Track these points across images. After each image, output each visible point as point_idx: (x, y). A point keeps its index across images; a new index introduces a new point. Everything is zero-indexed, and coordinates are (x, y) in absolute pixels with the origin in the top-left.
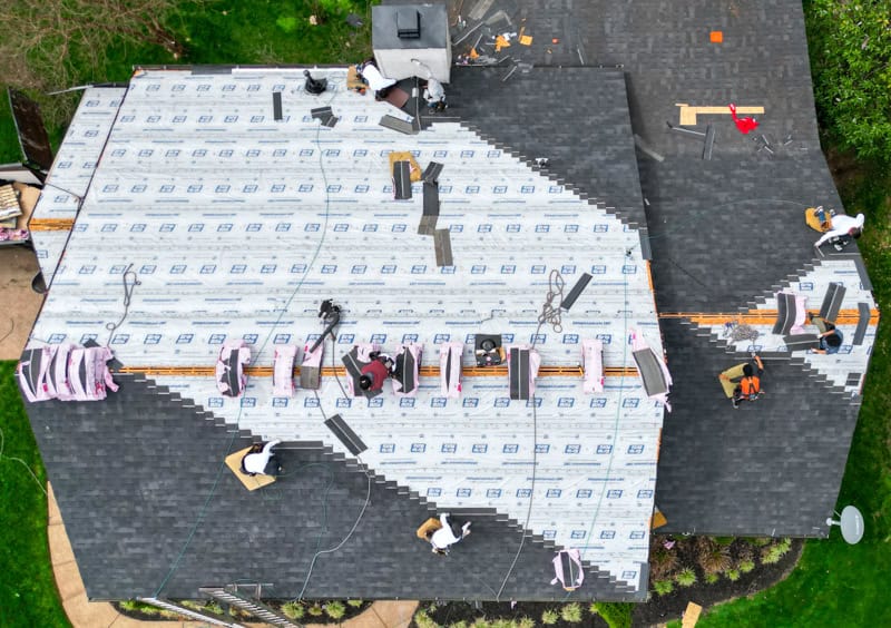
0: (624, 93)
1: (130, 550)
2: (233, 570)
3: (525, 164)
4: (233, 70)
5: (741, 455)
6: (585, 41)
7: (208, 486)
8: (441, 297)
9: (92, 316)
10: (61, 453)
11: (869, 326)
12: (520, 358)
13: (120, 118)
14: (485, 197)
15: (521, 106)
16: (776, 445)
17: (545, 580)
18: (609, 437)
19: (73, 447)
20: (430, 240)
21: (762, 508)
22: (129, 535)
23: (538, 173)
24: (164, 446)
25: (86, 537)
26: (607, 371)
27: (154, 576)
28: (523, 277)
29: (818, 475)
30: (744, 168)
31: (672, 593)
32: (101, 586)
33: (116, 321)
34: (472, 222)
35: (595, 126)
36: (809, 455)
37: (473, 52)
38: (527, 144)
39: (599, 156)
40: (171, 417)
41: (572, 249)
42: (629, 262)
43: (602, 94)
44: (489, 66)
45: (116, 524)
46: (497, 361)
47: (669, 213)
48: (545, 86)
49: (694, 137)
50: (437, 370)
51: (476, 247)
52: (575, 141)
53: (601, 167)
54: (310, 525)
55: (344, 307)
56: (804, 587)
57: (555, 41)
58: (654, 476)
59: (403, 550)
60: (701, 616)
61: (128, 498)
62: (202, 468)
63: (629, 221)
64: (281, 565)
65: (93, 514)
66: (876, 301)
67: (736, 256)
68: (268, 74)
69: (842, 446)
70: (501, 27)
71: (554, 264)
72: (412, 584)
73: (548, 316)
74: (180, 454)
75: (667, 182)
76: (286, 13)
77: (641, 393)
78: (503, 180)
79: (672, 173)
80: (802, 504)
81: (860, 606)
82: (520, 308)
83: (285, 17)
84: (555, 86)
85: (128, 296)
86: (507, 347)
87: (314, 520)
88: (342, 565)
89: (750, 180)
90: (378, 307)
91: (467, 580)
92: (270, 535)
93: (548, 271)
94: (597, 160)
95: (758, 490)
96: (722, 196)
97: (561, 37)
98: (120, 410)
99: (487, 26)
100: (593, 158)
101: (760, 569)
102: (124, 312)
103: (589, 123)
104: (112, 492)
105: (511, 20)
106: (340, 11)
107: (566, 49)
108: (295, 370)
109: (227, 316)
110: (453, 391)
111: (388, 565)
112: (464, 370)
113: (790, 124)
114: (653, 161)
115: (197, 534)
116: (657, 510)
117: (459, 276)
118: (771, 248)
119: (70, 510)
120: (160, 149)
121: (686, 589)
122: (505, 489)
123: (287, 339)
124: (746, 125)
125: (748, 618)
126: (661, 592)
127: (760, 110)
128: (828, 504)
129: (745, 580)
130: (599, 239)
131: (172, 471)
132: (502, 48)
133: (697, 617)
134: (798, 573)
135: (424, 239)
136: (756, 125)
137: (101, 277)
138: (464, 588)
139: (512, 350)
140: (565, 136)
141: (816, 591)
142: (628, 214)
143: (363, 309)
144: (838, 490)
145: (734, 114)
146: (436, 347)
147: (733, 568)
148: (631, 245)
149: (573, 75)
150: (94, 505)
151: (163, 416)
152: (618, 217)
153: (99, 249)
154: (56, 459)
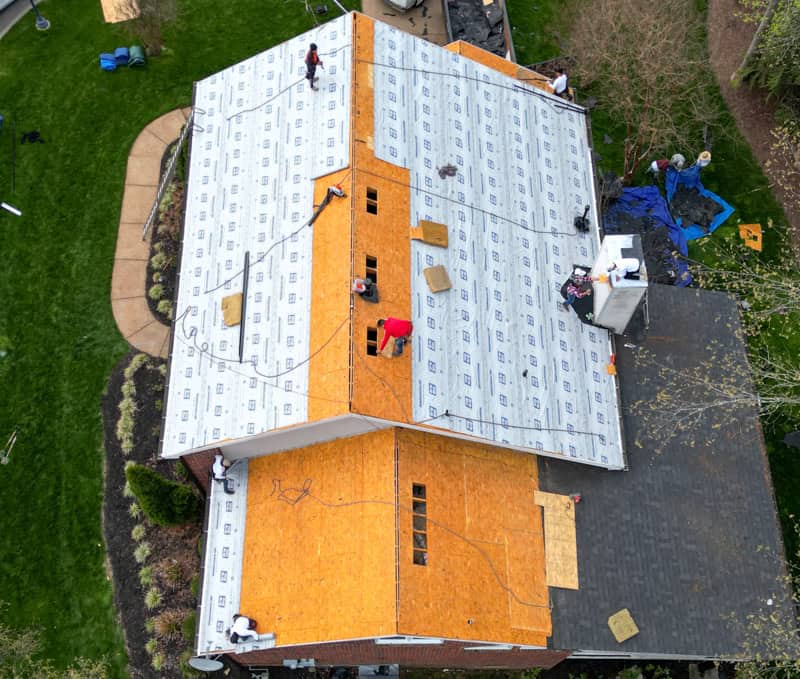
14: (493, 324)
18: (298, 387)
31: (140, 585)
34: (471, 307)
41: (450, 375)
126: (142, 572)
130: (459, 398)
147: (157, 647)
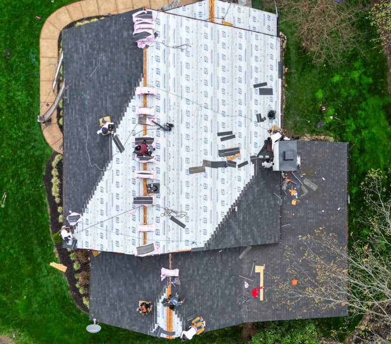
0: (267, 243)
1: (81, 48)
2: (73, 87)
3: (235, 202)
4: (280, 79)
5: (120, 286)
6: (293, 227)
7: (104, 79)
8: (176, 170)
9: (168, 34)
10: (115, 23)
11: (166, 335)
12: (150, 201)
13: (257, 34)
14: (220, 186)
15: (262, 200)
16: (123, 300)
17: (71, 209)
18: (122, 234)
19: (118, 28)
20: (201, 165)
21: (100, 294)
22: (86, 48)
23: (230, 207)
24: (118, 63)
25: (85, 30)
26: (145, 233)
27: (72, 57)
28: (184, 201)
29: (112, 315)
30: (236, 291)
31: (70, 260)
32: (68, 36)
33: (166, 44)
34: (209, 181)
35: (252, 230)
36: (120, 312)
37: (289, 180)
38: (243, 203)
39: (238, 232)
40: (128, 66)
41: (196, 221)
42: (190, 243)
43: (267, 234)
44: (281, 187)
45: (90, 43)
46: (149, 192)
47: (215, 259)
48: (271, 210)
49: (250, 271)
50: (145, 169)
51: (197, 183)
52: (245, 222)
53: (233, 233)
54: (90, 118)
55: (171, 132)
56: (73, 314)
57: (293, 214)
58: (108, 251)
59: (81, 154)
60: (61, 271)
61: (100, 48)
62: (110, 77)
63: (208, 243)
64: (75, 106)
65: (94, 34)
66: (176, 338)
67: (196, 286)
68: (278, 94)
69: (123, 325)
70: (300, 192)
71: (189, 213)
72: (69, 157)
73: (167, 211)
74: (116, 69)
75: (230, 259)
76: (325, 93)
77: (137, 246)
78: (227, 193)
79: (234, 262)
80: (102, 310)
81: (66, 337)
82: (171, 200)
83: (323, 92)
84: (271, 214)
85: (177, 47)
86: (154, 196)
87: (92, 120)
88: (76, 131)
89: (230, 293)
90: (171, 145)
91: (70, 178)
92: (86, 103)
93: (187, 211)
94: (236, 231)
95: (107, 292)
96: (223, 281)
97: (295, 217)
98: (131, 47)
99: (300, 186)
100: (237, 230)
101: (81, 296)
102: (170, 45)
103: (253, 228)
104: (102, 42)
105: (303, 196)
106: (325, 118)
107: (289, 219)
108: (145, 115)
109: (167, 87)
110: (137, 175)
111: (76, 148)
112: (145, 180)
113: (256, 311)
114: (240, 254)
115: (86, 74)
116: (100, 252)
117: (184, 177)
118: (199, 299)
119: (95, 25)
120: (242, 53)
121: (72, 266)
122: (103, 194)
123: (158, 111)
124: (255, 293)
125: (61, 290)
126: (71, 255)
127: (261, 299)
128: (102, 320)
129: (76, 290)
130: (200, 231)
131: (109, 65)
132: (291, 192)
133: (61, 270)
134: (79, 312)
135: (201, 162)
136: (255, 297)
137: (184, 35)
138: (67, 177)
139: (152, 198)
140: (247, 219)
141: (72, 319)
142: (211, 243)
143: (170, 139)
144: (107, 324)
145: (260, 288)
146: (155, 169)
147: (81, 285)
148: (198, 243)
149: (277, 222)
150: (97, 35)
151: (129, 63)
152: (210, 239)
153: (197, 33)
154: (114, 21)
